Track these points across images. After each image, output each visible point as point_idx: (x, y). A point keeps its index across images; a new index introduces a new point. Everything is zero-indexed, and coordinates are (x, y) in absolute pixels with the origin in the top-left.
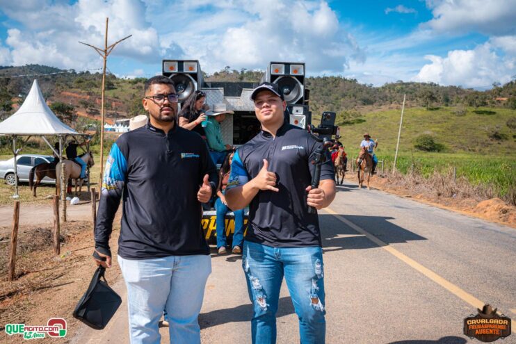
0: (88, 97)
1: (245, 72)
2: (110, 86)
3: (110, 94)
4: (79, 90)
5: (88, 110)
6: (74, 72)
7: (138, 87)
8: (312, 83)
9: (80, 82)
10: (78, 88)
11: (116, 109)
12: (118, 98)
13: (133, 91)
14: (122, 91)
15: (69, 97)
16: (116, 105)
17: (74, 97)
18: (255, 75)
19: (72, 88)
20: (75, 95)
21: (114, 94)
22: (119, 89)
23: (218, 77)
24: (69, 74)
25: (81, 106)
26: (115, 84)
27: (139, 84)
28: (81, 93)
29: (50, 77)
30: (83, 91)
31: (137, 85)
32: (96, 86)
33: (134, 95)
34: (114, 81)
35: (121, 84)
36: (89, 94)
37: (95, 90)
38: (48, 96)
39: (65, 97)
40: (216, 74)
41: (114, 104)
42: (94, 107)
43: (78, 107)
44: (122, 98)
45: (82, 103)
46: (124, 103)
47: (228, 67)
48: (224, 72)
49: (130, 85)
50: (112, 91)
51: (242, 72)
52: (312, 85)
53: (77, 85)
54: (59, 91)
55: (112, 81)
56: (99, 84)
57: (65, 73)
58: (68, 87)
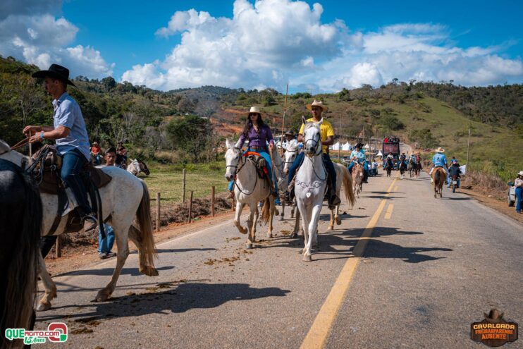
1: (414, 84)
2: (271, 102)
3: (270, 110)
4: (241, 107)
6: (243, 91)
7: (299, 102)
8: (492, 92)
9: (243, 99)
10: (241, 105)
11: (276, 125)
12: (278, 114)
13: (294, 106)
15: (232, 114)
16: (276, 120)
17: (237, 114)
18: (425, 87)
19: (235, 105)
20: (237, 112)
21: (275, 110)
22: (280, 105)
23: (385, 90)
24: (238, 93)
25: (242, 122)
26: (276, 100)
27: (300, 99)
28: (242, 110)
29: (220, 97)
30: (245, 108)
31: (297, 100)
33: (294, 111)
34: (276, 97)
35: (282, 100)
38: (211, 114)
39: (228, 114)
40: (383, 87)
41: (274, 120)
43: (239, 123)
45: (242, 119)
47: (396, 79)
48: (391, 84)
49: (292, 100)
50: (274, 107)
51: (411, 84)
52: (491, 94)
53: (239, 102)
54: (223, 109)
55: (274, 97)
56: (261, 100)
57: (234, 92)
58: (230, 105)
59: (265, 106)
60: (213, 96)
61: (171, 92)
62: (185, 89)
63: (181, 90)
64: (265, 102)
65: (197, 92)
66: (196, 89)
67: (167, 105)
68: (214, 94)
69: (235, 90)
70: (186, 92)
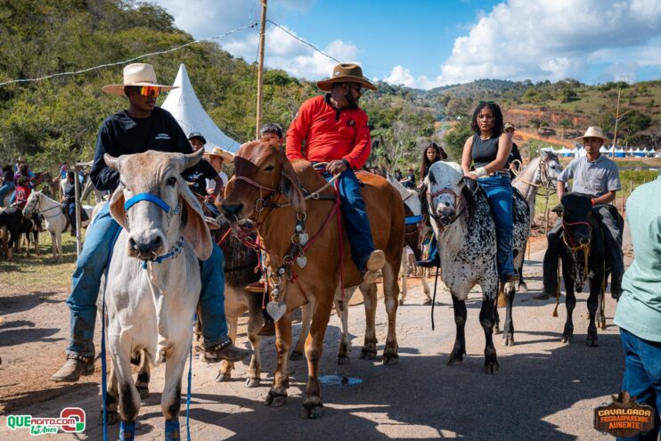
0: (542, 113)
2: (571, 97)
3: (570, 107)
4: (530, 105)
5: (541, 130)
6: (530, 84)
7: (610, 96)
9: (532, 94)
10: (529, 102)
11: (579, 127)
12: (581, 112)
13: (603, 101)
14: (587, 102)
15: (518, 115)
16: (578, 121)
17: (524, 115)
19: (522, 103)
20: (525, 112)
21: (576, 107)
22: (584, 99)
24: (524, 87)
25: (532, 126)
26: (578, 94)
27: (613, 90)
28: (532, 109)
29: (500, 93)
30: (535, 107)
31: (609, 92)
32: (552, 99)
33: (604, 107)
34: (578, 90)
35: (586, 93)
36: (543, 109)
37: (551, 104)
39: (512, 116)
41: (575, 121)
42: (548, 125)
43: (527, 127)
44: (587, 112)
45: (532, 122)
46: (590, 118)
49: (600, 92)
50: (575, 103)
53: (528, 99)
54: (506, 109)
55: (574, 90)
56: (557, 95)
57: (518, 86)
58: (516, 103)
59: (563, 102)
60: (490, 93)
61: (436, 90)
62: (453, 86)
63: (448, 87)
64: (562, 97)
65: (468, 88)
66: (467, 85)
67: (433, 107)
68: (491, 90)
69: (519, 84)
70: (454, 88)
